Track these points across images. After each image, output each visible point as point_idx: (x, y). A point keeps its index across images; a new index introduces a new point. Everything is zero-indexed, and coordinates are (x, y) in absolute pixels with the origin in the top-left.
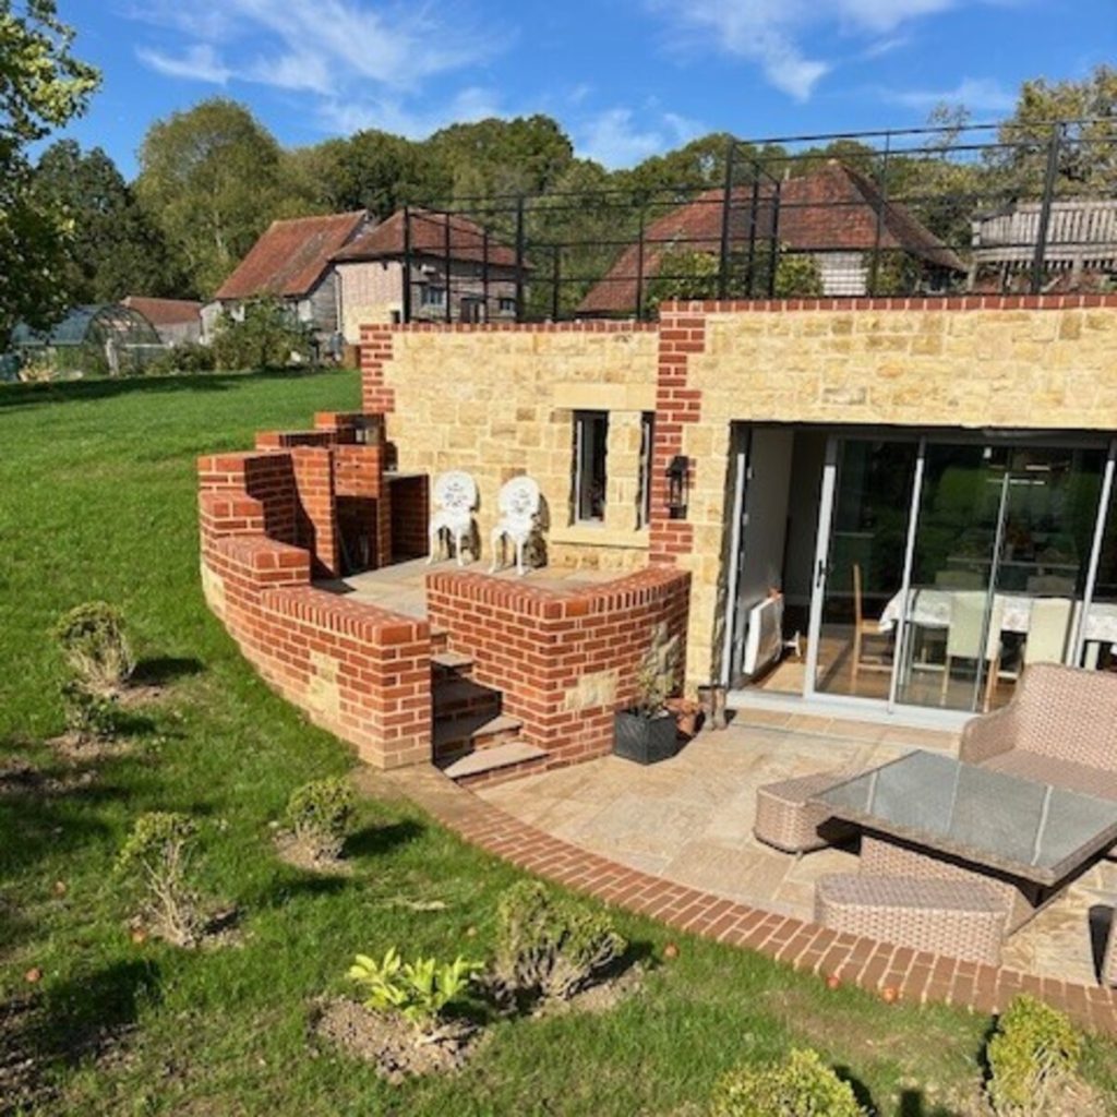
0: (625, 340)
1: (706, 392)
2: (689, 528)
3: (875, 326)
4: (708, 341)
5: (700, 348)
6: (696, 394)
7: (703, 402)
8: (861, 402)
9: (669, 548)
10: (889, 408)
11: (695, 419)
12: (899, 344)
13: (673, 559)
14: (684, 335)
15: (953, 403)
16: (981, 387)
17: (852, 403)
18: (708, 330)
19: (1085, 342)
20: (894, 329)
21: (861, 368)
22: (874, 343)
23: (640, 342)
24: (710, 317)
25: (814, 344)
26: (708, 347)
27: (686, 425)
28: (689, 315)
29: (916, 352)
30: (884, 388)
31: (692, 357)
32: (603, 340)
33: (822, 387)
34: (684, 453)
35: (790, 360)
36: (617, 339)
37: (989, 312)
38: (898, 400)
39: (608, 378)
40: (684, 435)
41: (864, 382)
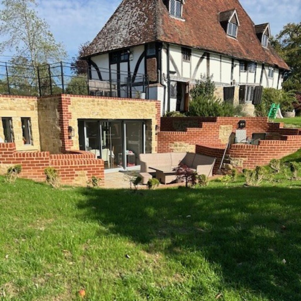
0: (14, 100)
1: (72, 113)
2: (72, 141)
3: (98, 101)
4: (71, 103)
5: (70, 104)
6: (70, 113)
7: (72, 115)
8: (97, 115)
9: (69, 146)
10: (102, 116)
11: (71, 118)
12: (102, 104)
13: (70, 148)
14: (67, 101)
15: (110, 115)
16: (114, 112)
17: (96, 115)
18: (71, 100)
19: (125, 105)
20: (101, 102)
21: (97, 109)
22: (98, 104)
23: (18, 100)
24: (71, 98)
25: (89, 104)
26: (71, 104)
27: (69, 120)
28: (67, 97)
29: (105, 106)
30: (101, 112)
31: (69, 106)
32: (7, 99)
33: (92, 112)
34: (70, 125)
35: (86, 107)
36: (11, 99)
37: (113, 100)
38: (103, 114)
39: (11, 109)
40: (69, 122)
41: (98, 111)
